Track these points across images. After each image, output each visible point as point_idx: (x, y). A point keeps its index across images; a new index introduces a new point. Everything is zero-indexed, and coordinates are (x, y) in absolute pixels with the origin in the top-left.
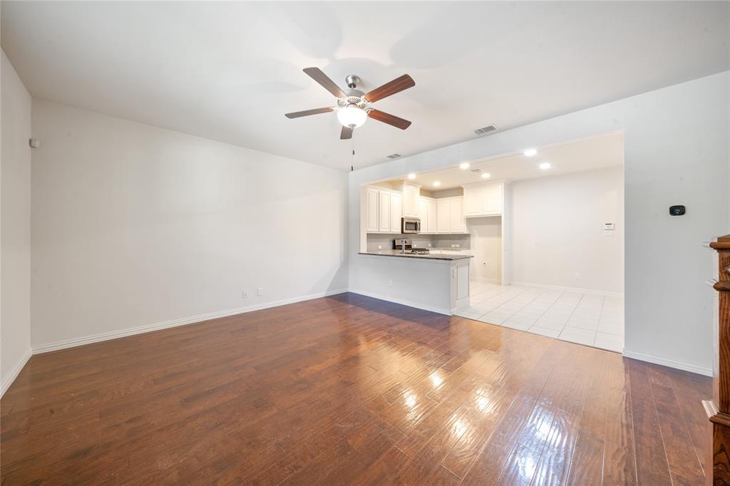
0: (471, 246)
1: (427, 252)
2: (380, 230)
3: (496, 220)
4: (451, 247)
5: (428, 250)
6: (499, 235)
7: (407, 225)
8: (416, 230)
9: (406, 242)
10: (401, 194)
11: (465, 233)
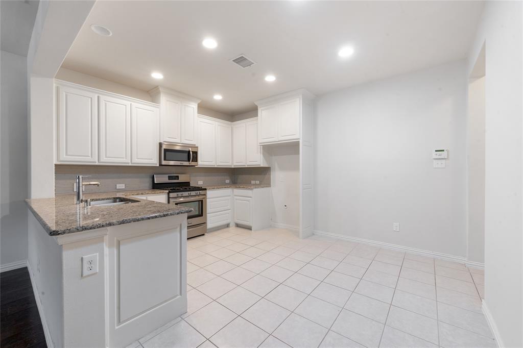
0: (271, 184)
1: (202, 192)
2: (102, 160)
3: (292, 148)
4: (250, 183)
5: (206, 189)
6: (296, 168)
7: (167, 153)
8: (189, 161)
9: (177, 178)
10: (158, 107)
11: (262, 166)
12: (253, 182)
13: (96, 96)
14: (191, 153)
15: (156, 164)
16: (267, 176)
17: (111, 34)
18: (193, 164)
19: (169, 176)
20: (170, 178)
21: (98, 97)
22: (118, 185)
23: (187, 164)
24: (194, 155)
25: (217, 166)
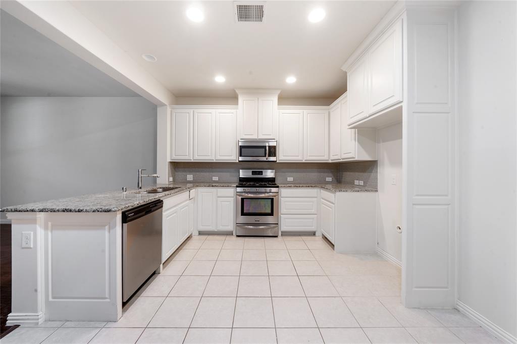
4: (353, 184)
5: (278, 187)
7: (243, 149)
8: (265, 156)
9: (261, 173)
10: (237, 109)
11: (357, 159)
12: (356, 182)
13: (192, 111)
14: (267, 148)
15: (236, 160)
16: (372, 174)
17: (156, 60)
18: (272, 159)
19: (253, 172)
20: (254, 173)
21: (193, 111)
22: (213, 178)
23: (264, 159)
24: (272, 150)
25: (306, 160)
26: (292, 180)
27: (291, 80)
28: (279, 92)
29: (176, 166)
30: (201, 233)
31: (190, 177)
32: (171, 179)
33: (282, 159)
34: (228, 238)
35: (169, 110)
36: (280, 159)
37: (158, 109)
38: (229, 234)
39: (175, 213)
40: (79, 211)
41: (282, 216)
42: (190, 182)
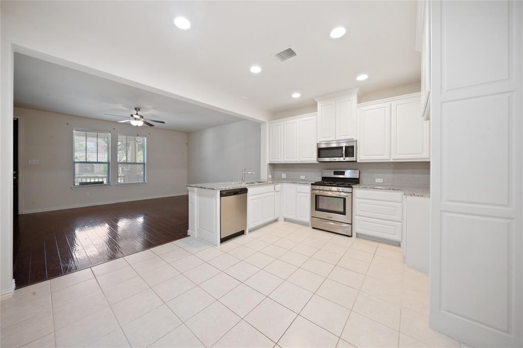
7: (321, 151)
8: (342, 157)
9: (343, 173)
10: (316, 115)
14: (343, 148)
15: (316, 161)
18: (351, 159)
19: (334, 172)
20: (335, 173)
21: (284, 123)
22: (301, 176)
23: (342, 159)
24: (350, 150)
25: (393, 160)
26: (382, 182)
27: (362, 77)
28: (357, 90)
29: (273, 166)
30: (286, 220)
31: (284, 176)
32: (270, 176)
33: (363, 159)
34: (304, 227)
35: (268, 125)
36: (361, 159)
37: (261, 126)
38: (304, 224)
39: (260, 198)
40: (205, 188)
41: (356, 217)
42: (284, 179)
